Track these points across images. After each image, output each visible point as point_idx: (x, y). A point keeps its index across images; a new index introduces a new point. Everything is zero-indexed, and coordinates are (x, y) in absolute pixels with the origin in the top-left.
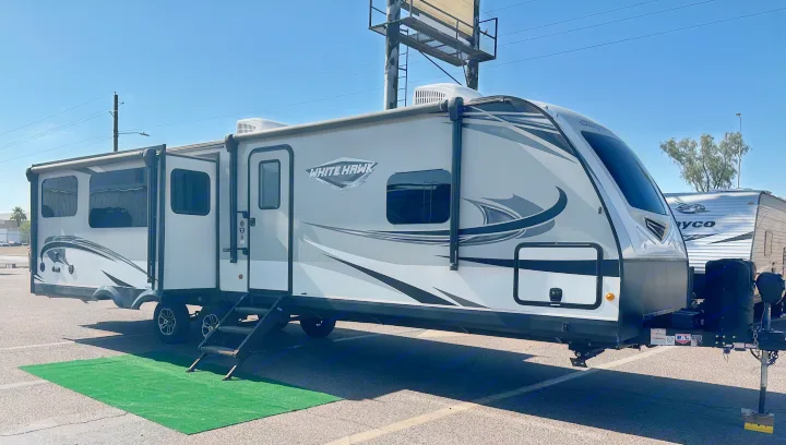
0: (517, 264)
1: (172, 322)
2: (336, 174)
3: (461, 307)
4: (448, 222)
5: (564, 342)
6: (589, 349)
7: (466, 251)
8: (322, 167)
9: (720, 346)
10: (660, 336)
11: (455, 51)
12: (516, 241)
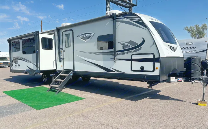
0: (131, 60)
1: (46, 79)
2: (84, 37)
3: (117, 73)
4: (113, 49)
5: (146, 81)
6: (152, 83)
7: (118, 57)
8: (81, 35)
9: (191, 82)
10: (173, 79)
11: (126, 4)
12: (131, 54)
